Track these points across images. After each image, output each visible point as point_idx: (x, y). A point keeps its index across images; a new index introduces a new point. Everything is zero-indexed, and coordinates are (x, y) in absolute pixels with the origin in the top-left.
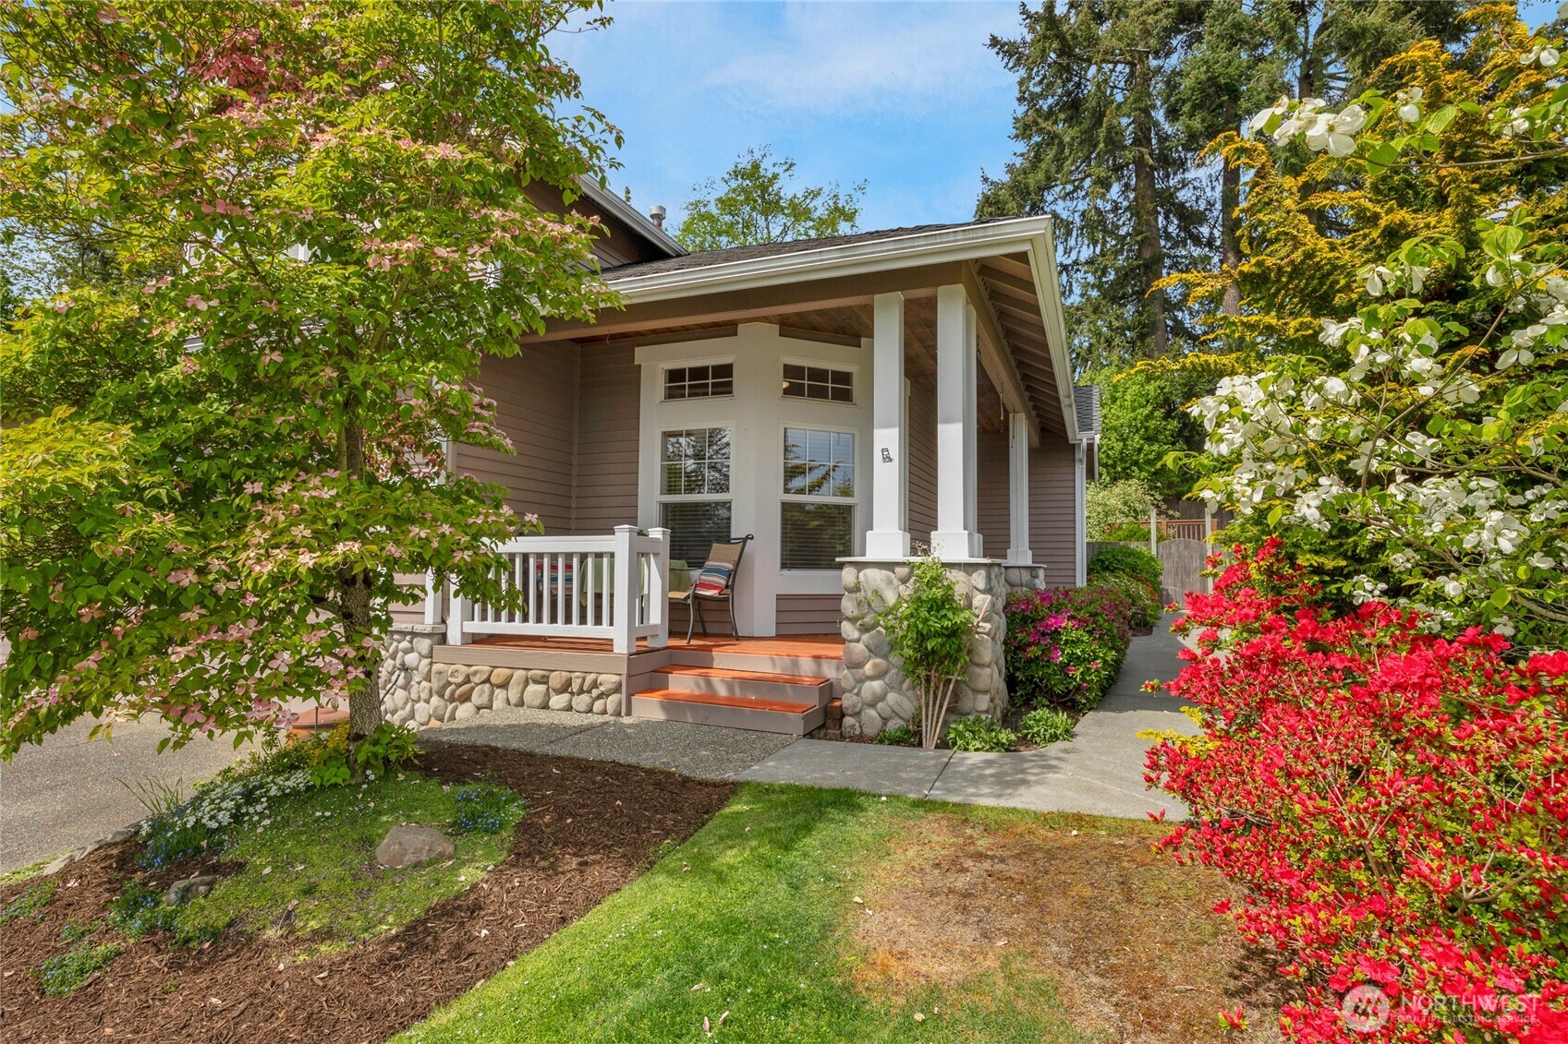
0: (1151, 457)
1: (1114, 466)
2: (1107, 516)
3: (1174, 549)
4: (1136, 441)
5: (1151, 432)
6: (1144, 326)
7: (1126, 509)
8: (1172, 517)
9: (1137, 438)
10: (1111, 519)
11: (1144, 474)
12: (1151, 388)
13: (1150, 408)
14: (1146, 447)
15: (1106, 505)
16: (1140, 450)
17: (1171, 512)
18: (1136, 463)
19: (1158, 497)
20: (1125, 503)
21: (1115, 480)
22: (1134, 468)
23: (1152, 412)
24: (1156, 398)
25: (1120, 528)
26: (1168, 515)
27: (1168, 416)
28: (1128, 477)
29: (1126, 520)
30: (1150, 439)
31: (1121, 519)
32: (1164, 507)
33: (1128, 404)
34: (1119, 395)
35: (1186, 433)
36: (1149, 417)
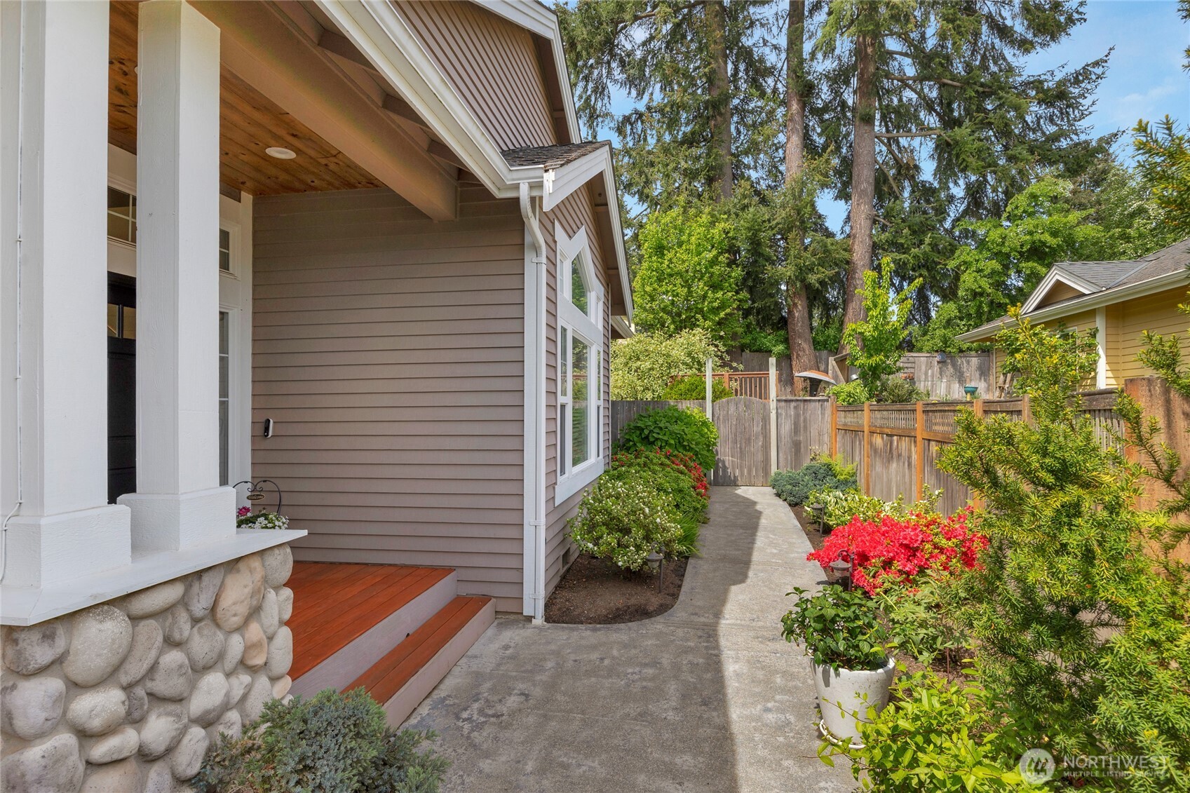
0: (716, 304)
1: (679, 315)
2: (669, 367)
3: (732, 408)
4: (699, 287)
5: (715, 278)
6: (712, 168)
7: (689, 360)
8: (736, 369)
9: (701, 284)
10: (673, 372)
11: (708, 323)
12: (716, 232)
13: (714, 252)
14: (710, 294)
15: (668, 356)
16: (704, 297)
17: (734, 365)
18: (701, 311)
19: (723, 349)
20: (689, 354)
21: (679, 329)
22: (698, 316)
23: (716, 257)
24: (720, 243)
25: (682, 381)
26: (731, 368)
27: (731, 263)
28: (694, 326)
29: (690, 372)
30: (715, 287)
31: (683, 371)
32: (728, 358)
33: (693, 247)
34: (684, 238)
35: (750, 283)
36: (714, 262)
